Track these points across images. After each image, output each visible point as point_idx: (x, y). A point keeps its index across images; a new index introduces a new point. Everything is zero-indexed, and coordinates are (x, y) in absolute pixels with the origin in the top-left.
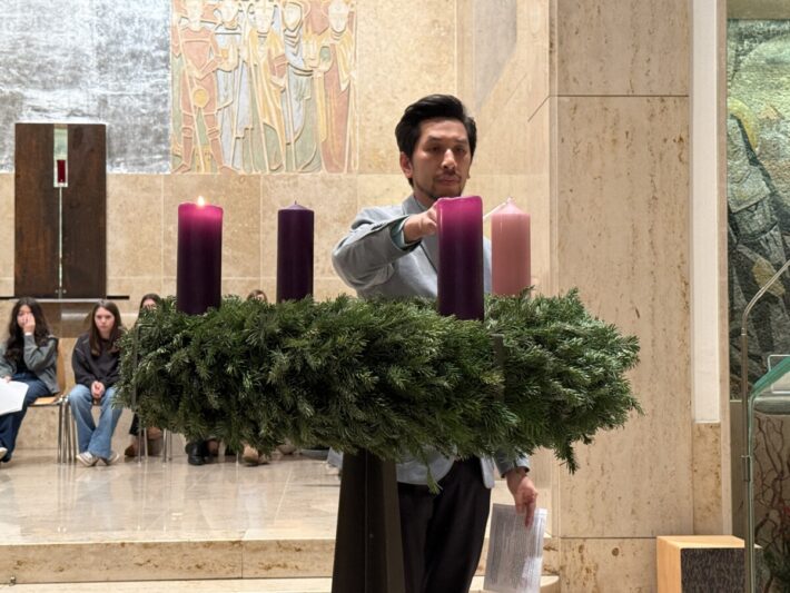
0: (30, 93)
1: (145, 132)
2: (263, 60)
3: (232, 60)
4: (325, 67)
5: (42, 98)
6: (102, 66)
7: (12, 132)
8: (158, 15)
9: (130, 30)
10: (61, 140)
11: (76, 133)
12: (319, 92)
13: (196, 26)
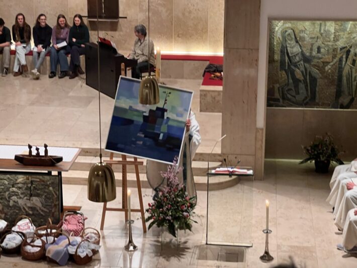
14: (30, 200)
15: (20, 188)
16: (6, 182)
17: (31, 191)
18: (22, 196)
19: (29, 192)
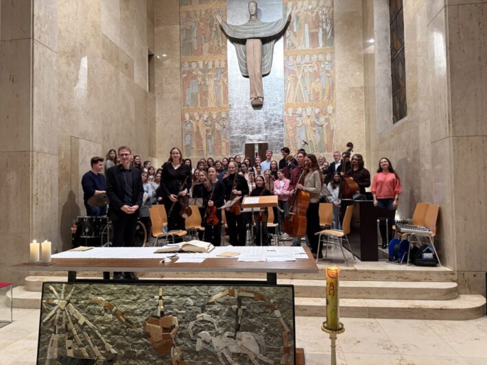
0: (248, 136)
1: (278, 144)
2: (309, 123)
3: (301, 124)
4: (326, 124)
5: (251, 137)
6: (266, 128)
7: (244, 146)
8: (280, 113)
9: (273, 118)
10: (257, 147)
11: (260, 145)
12: (325, 131)
13: (291, 115)
14: (234, 338)
15: (216, 313)
16: (191, 302)
17: (237, 319)
18: (220, 330)
19: (233, 322)
